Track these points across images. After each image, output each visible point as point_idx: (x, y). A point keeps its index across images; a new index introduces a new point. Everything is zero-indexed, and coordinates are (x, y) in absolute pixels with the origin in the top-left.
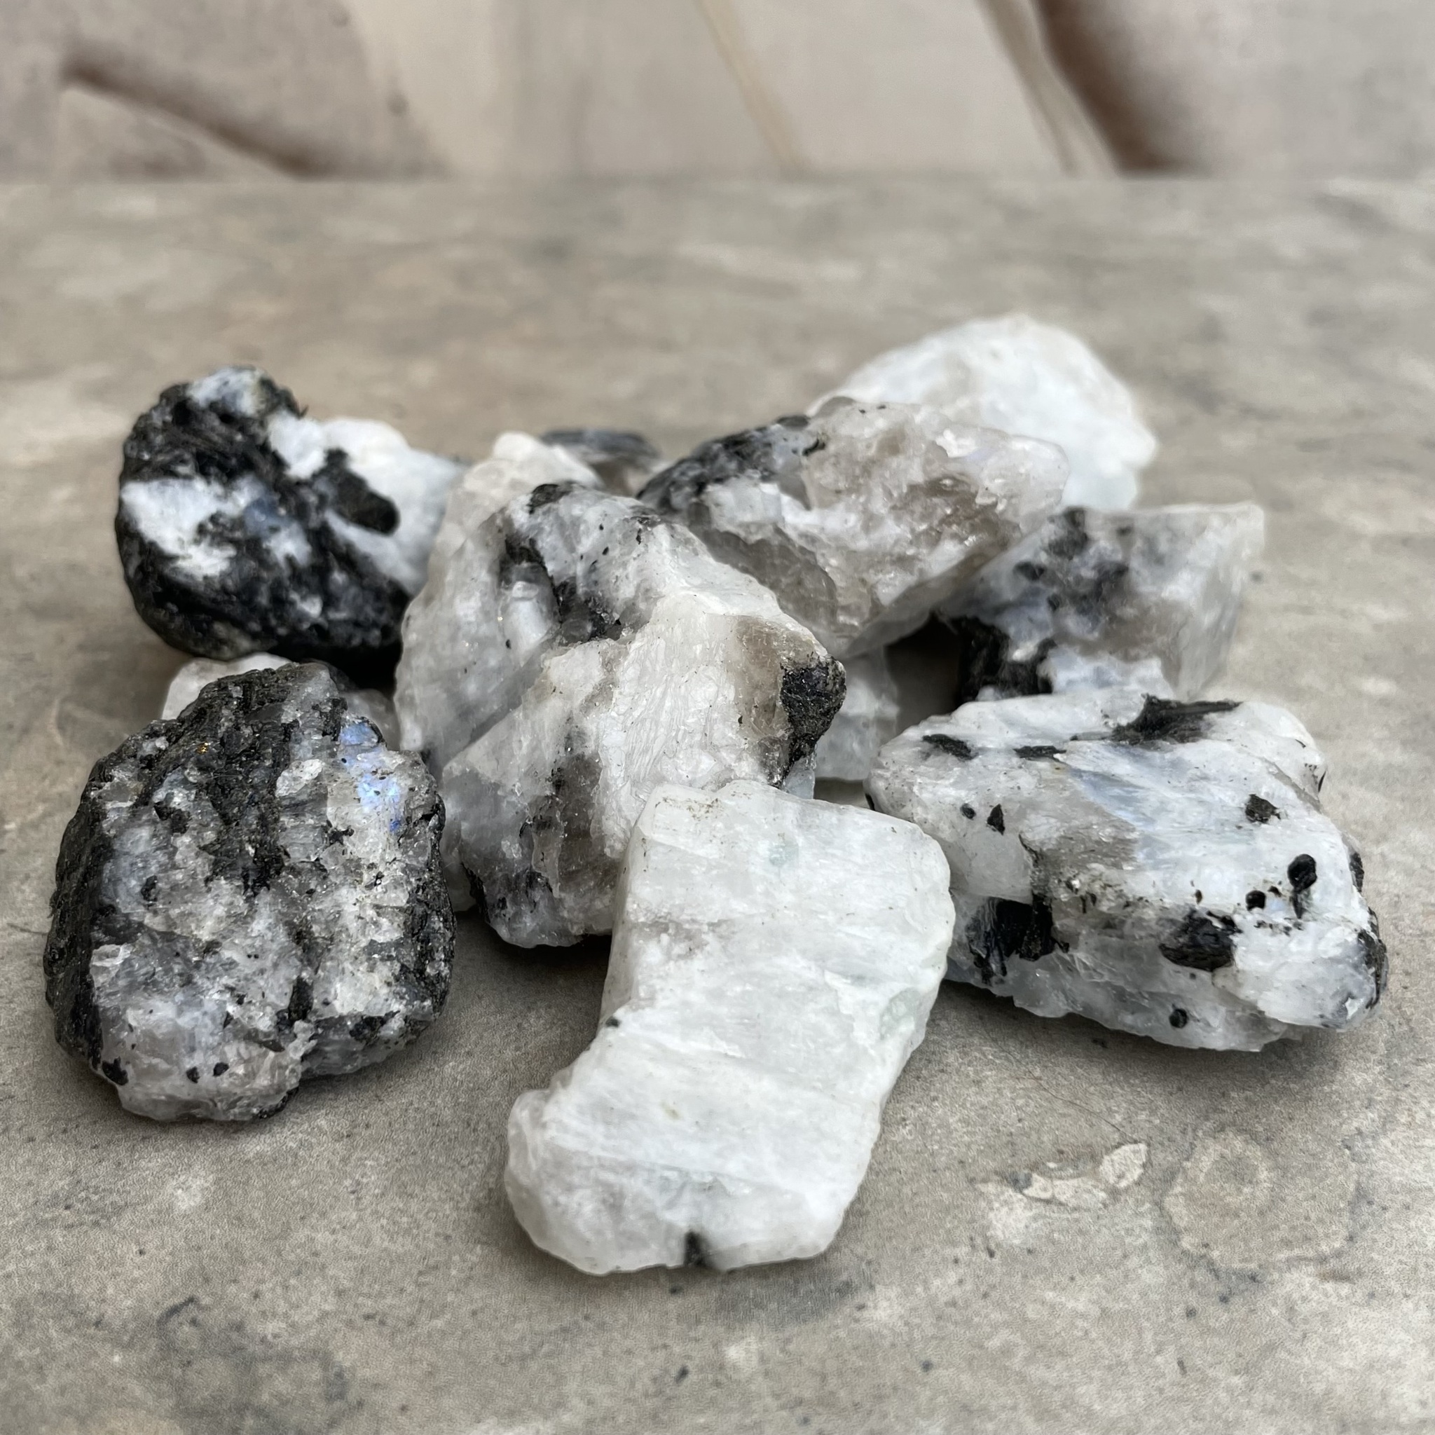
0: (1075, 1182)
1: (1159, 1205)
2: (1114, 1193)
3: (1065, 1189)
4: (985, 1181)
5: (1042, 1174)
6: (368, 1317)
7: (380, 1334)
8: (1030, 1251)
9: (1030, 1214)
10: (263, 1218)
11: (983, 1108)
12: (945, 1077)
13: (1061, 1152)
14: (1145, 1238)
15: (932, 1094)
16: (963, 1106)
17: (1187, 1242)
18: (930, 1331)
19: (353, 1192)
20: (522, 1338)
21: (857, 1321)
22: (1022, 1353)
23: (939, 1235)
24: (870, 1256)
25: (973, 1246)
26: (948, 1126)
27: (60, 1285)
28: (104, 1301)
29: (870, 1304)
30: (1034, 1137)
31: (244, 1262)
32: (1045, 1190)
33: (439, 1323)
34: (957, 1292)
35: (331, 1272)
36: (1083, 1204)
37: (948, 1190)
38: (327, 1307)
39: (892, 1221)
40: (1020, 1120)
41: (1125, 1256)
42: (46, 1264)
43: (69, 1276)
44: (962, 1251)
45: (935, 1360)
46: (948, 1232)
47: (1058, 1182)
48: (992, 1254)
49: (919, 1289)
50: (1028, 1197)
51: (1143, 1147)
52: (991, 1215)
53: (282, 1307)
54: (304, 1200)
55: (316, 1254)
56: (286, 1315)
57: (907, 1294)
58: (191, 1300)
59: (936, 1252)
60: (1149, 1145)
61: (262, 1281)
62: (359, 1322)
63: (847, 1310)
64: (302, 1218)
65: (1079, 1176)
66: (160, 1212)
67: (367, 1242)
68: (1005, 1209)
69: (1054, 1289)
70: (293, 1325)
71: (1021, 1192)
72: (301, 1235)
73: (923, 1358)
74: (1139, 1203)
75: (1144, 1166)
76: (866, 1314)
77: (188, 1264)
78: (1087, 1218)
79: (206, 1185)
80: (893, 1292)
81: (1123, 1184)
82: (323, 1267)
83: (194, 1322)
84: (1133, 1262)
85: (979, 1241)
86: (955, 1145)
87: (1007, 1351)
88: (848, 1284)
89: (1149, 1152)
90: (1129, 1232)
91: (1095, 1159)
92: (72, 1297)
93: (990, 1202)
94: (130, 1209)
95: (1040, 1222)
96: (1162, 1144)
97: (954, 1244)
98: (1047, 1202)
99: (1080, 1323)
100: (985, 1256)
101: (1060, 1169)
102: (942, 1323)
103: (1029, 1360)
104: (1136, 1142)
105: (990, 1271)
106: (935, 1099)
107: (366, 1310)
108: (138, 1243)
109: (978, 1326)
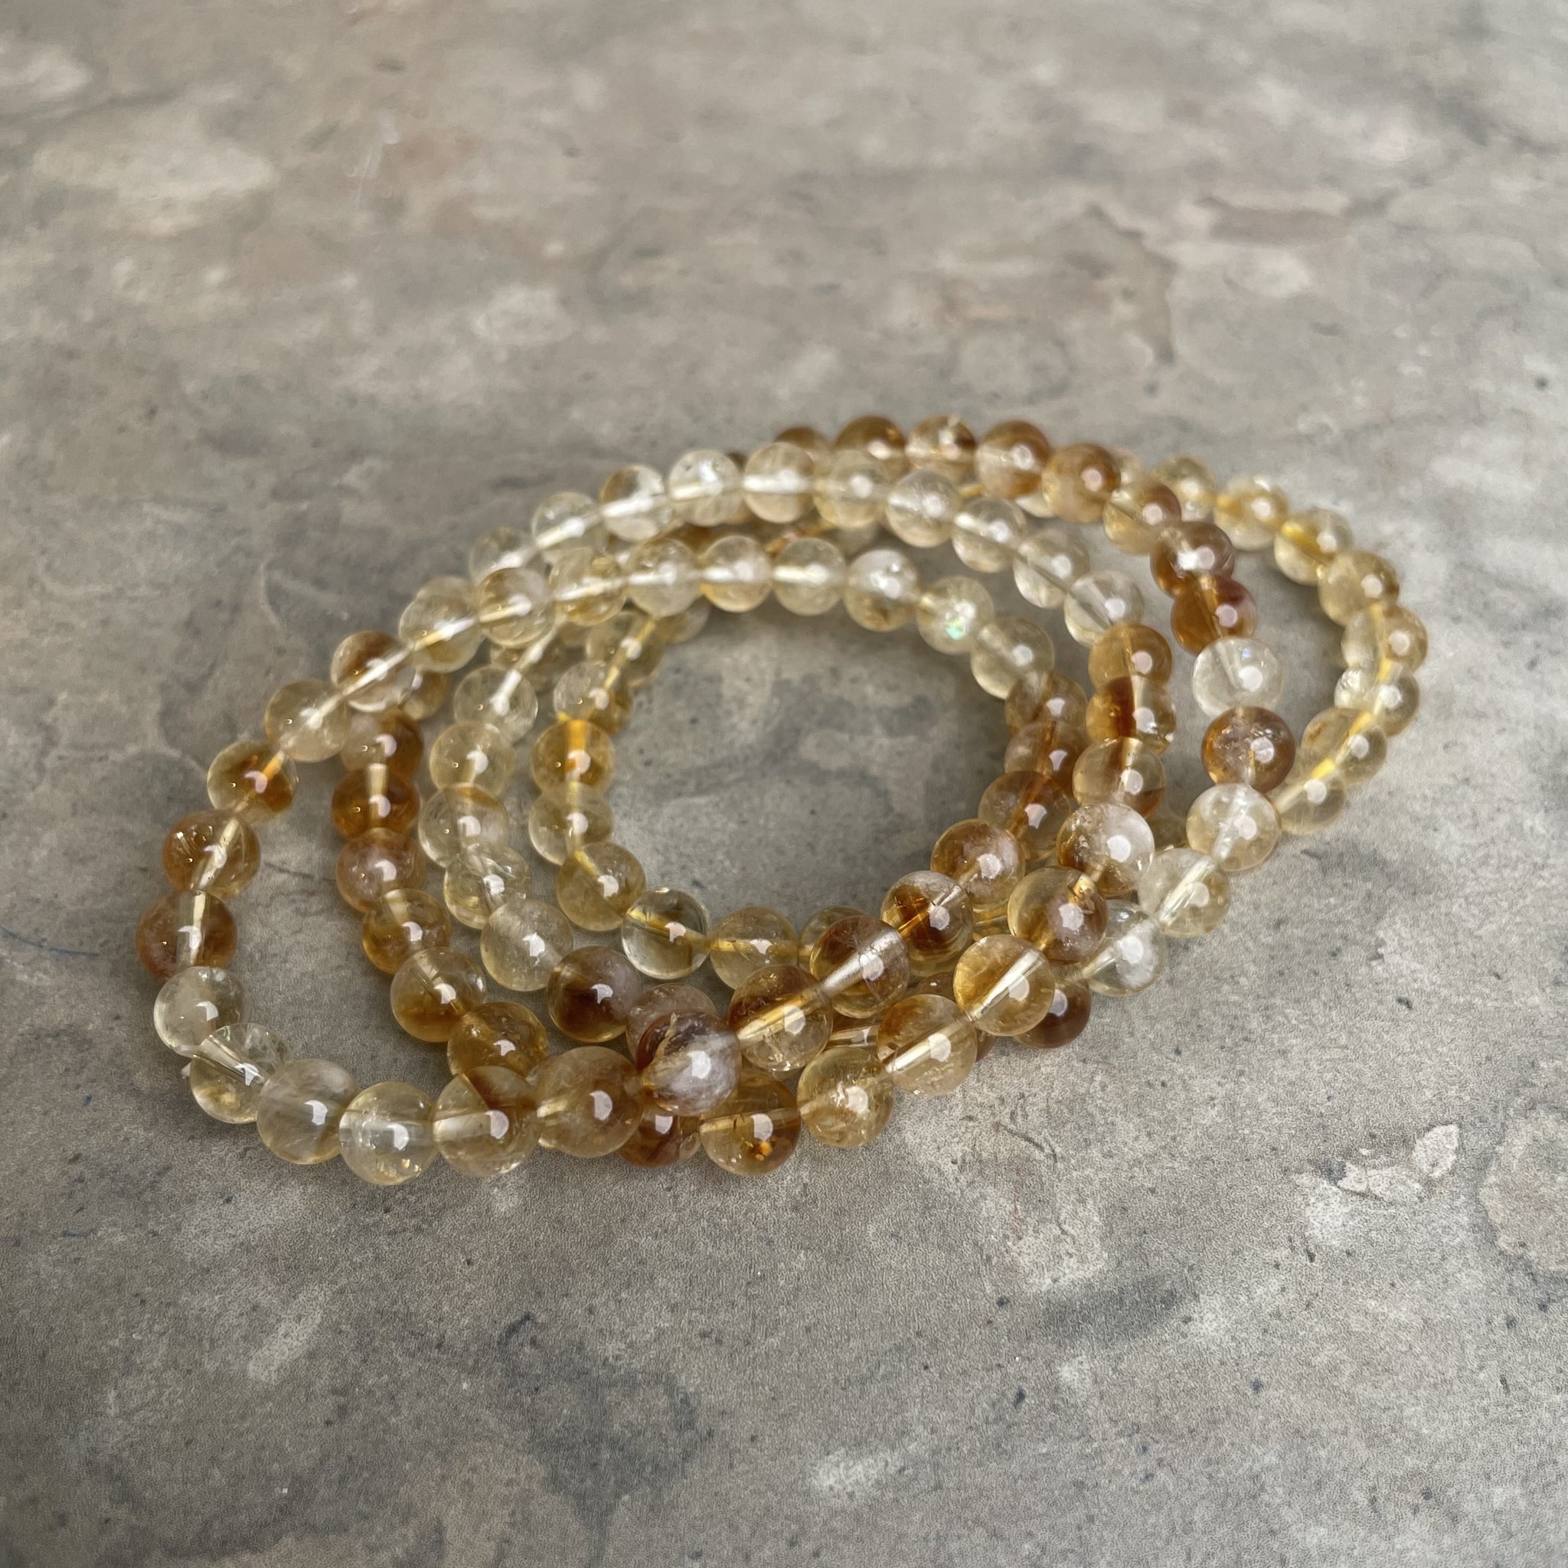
0: (1388, 1172)
1: (1474, 1197)
2: (1429, 1183)
3: (1379, 1179)
4: (1299, 1171)
5: (1356, 1162)
6: (704, 1335)
7: (718, 1353)
8: (1349, 1254)
9: (1346, 1210)
10: (583, 1220)
11: (1292, 1083)
12: (1250, 1046)
13: (1373, 1136)
14: (1462, 1235)
15: (1239, 1067)
16: (1270, 1081)
17: (1504, 1242)
18: (1258, 1347)
19: (669, 1189)
20: (858, 1358)
21: (1185, 1336)
22: (1348, 1370)
23: (1257, 1236)
24: (1192, 1262)
25: (1293, 1248)
26: (1256, 1106)
27: (394, 1302)
28: (441, 1320)
29: (1196, 1316)
30: (1345, 1118)
31: (572, 1273)
32: (1359, 1181)
33: (774, 1341)
34: (1280, 1301)
35: (661, 1282)
36: (1400, 1199)
37: (1263, 1183)
38: (661, 1324)
39: (1209, 1219)
40: (1329, 1098)
41: (1443, 1258)
42: (377, 1277)
43: (402, 1290)
44: (1282, 1254)
45: (1264, 1379)
46: (1266, 1231)
47: (1372, 1172)
48: (1312, 1258)
49: (1243, 1299)
50: (1345, 1191)
51: (1453, 1129)
52: (1308, 1212)
53: (618, 1325)
54: (620, 1199)
55: (642, 1262)
56: (624, 1335)
57: (1231, 1304)
58: (527, 1317)
59: (1255, 1255)
60: (1460, 1126)
61: (594, 1295)
62: (696, 1341)
63: (1174, 1323)
64: (623, 1221)
65: (1392, 1164)
66: (480, 1215)
67: (691, 1248)
68: (1321, 1205)
69: (1375, 1297)
70: (631, 1345)
71: (1336, 1184)
72: (624, 1240)
73: (1253, 1378)
74: (1454, 1196)
75: (1457, 1152)
76: (1193, 1327)
77: (517, 1276)
78: (1404, 1213)
79: (522, 1182)
80: (1217, 1302)
81: (1437, 1174)
82: (652, 1278)
83: (533, 1342)
84: (1451, 1266)
85: (1297, 1242)
86: (1266, 1129)
87: (1334, 1368)
88: (1172, 1294)
89: (1461, 1135)
90: (1446, 1229)
91: (1407, 1143)
92: (409, 1314)
93: (1305, 1196)
94: (450, 1212)
95: (1358, 1219)
96: (1473, 1125)
97: (1273, 1246)
98: (1363, 1195)
99: (1403, 1336)
100: (1304, 1259)
101: (1373, 1157)
102: (1268, 1338)
103: (1356, 1378)
104: (1447, 1123)
105: (1311, 1278)
106: (1241, 1073)
107: (701, 1328)
108: (463, 1251)
109: (1304, 1341)
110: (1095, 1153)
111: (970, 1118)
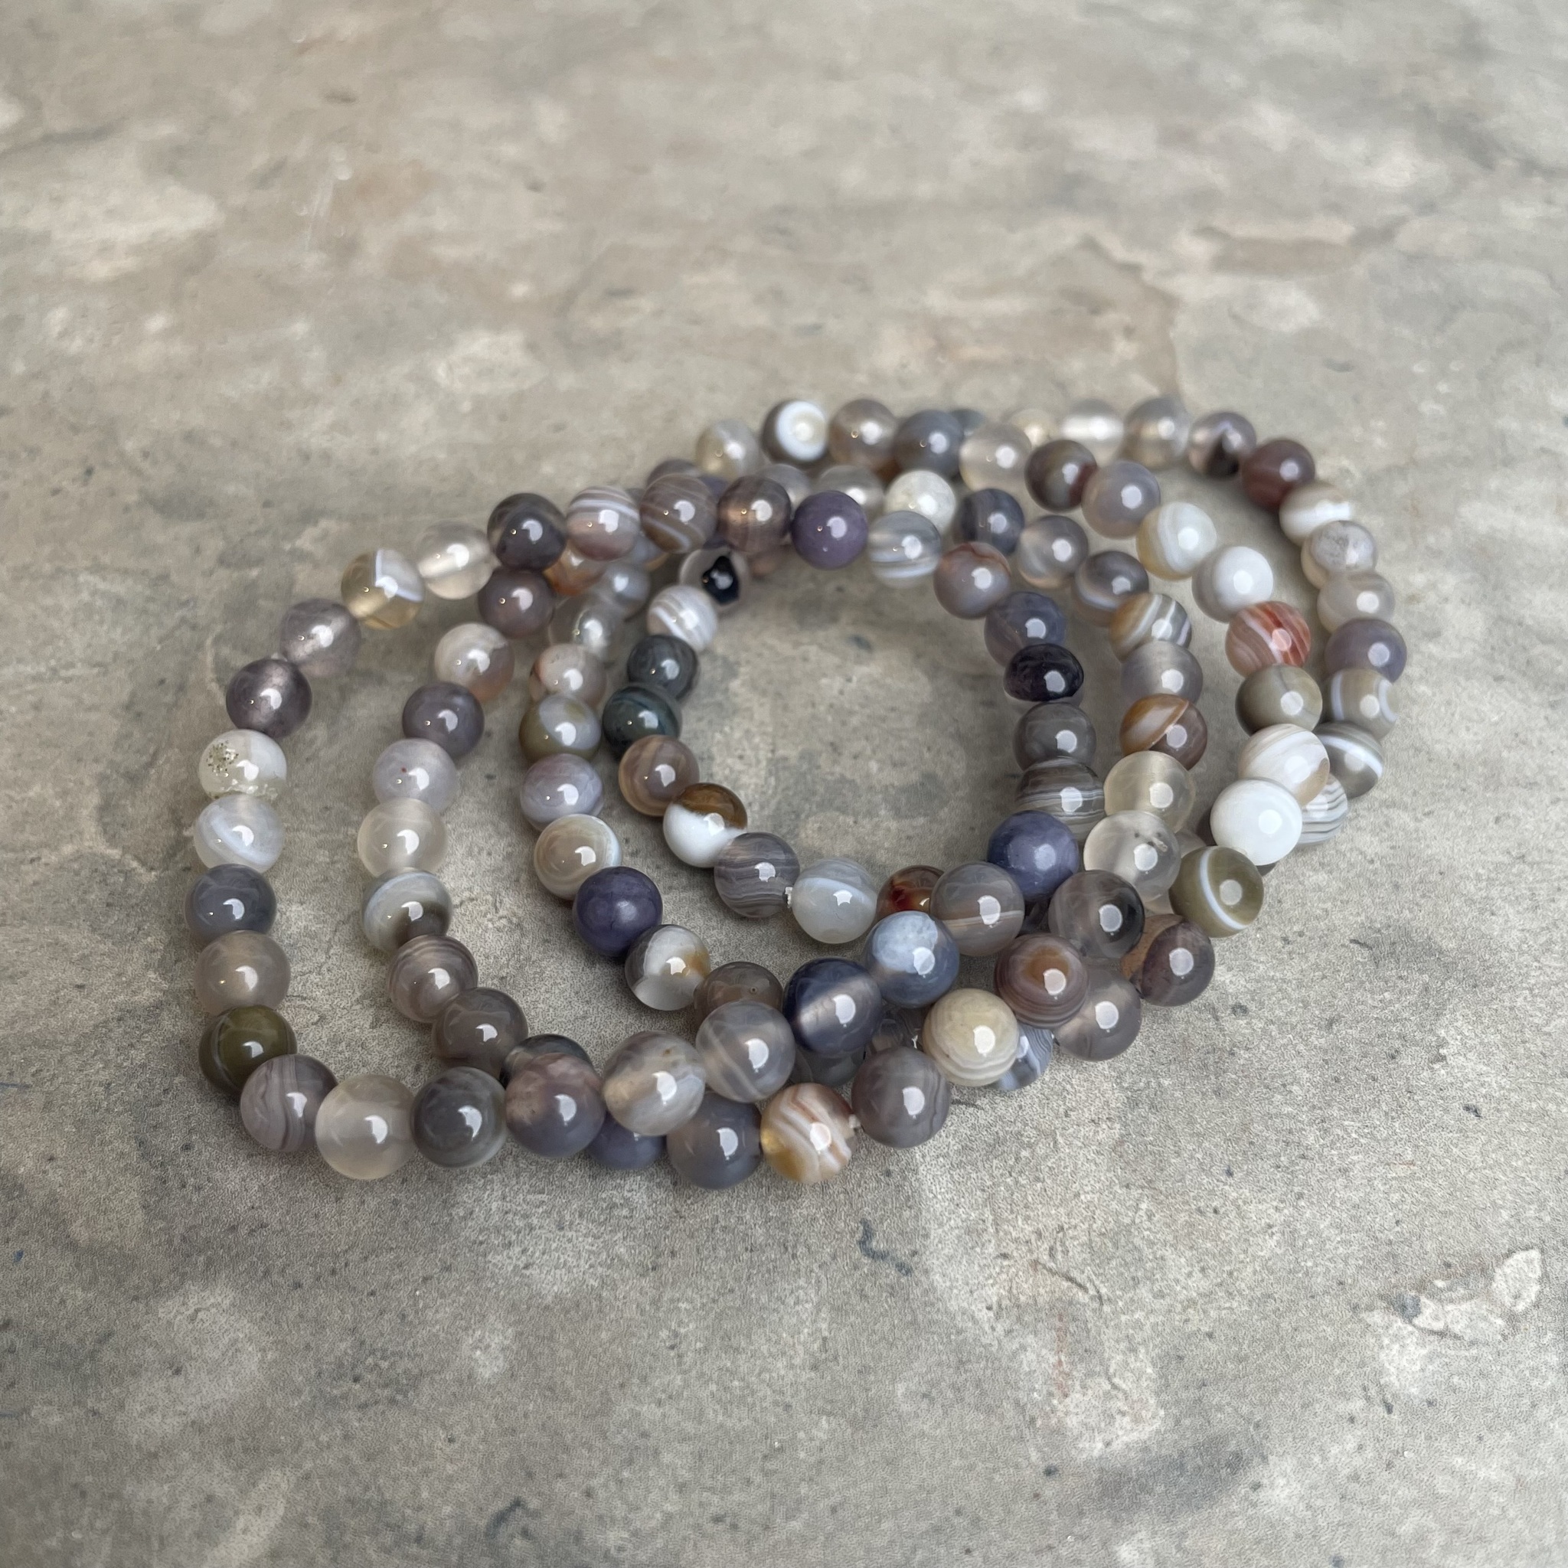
0: (1466, 1306)
2: (1512, 1318)
3: (1457, 1315)
4: (1370, 1308)
5: (1431, 1296)
6: (717, 1519)
7: (733, 1540)
8: (1430, 1403)
9: (1424, 1352)
10: (577, 1387)
11: (1356, 1207)
12: (1308, 1164)
13: (1448, 1265)
14: (1552, 1379)
15: (1297, 1189)
16: (1332, 1205)
18: (1337, 1517)
19: (672, 1347)
20: (892, 1542)
21: (1254, 1505)
22: (1438, 1539)
23: (1328, 1385)
24: (1258, 1418)
25: (1368, 1399)
26: (1319, 1234)
27: (367, 1488)
28: (420, 1508)
29: (1265, 1481)
30: (1416, 1245)
31: (566, 1449)
32: (1436, 1318)
33: (796, 1525)
34: (1358, 1461)
35: (666, 1458)
36: (1480, 1337)
37: (1332, 1323)
38: (669, 1507)
39: (1274, 1368)
40: (1397, 1222)
41: (1534, 1406)
42: (347, 1460)
43: (375, 1475)
44: (1357, 1405)
45: (1345, 1554)
46: (1338, 1379)
47: (1450, 1307)
48: (1389, 1409)
49: (1317, 1459)
50: (1422, 1330)
51: (1535, 1254)
52: (1382, 1356)
53: (620, 1511)
54: (619, 1360)
55: (645, 1435)
56: (627, 1521)
57: (1304, 1466)
58: (517, 1503)
59: (1328, 1408)
60: (1542, 1251)
61: (591, 1475)
62: (709, 1527)
63: (1243, 1490)
64: (622, 1386)
65: (1471, 1297)
66: (461, 1382)
67: (699, 1417)
68: (1396, 1347)
69: (1461, 1453)
70: (635, 1534)
71: (1410, 1322)
72: (623, 1409)
73: (1333, 1552)
74: (1541, 1332)
75: (1540, 1281)
76: (1263, 1495)
77: (504, 1455)
78: (1487, 1354)
79: (507, 1342)
80: (1289, 1464)
81: (1521, 1307)
82: (657, 1453)
83: (525, 1533)
84: (1543, 1413)
85: (1373, 1392)
86: (1329, 1260)
87: (1421, 1538)
88: (1238, 1456)
89: (1543, 1261)
90: (1535, 1371)
91: (1485, 1273)
92: (384, 1503)
93: (1378, 1337)
94: (427, 1380)
95: (1437, 1362)
96: (1557, 1250)
97: (1346, 1396)
98: (1441, 1334)
99: (1495, 1497)
100: (1381, 1411)
101: (1450, 1289)
102: (1347, 1505)
103: (1446, 1549)
104: (1527, 1248)
105: (1390, 1433)
106: (1300, 1196)
107: (713, 1510)
108: (444, 1426)
109: (1387, 1507)
110: (1144, 1292)
111: (1005, 1256)
